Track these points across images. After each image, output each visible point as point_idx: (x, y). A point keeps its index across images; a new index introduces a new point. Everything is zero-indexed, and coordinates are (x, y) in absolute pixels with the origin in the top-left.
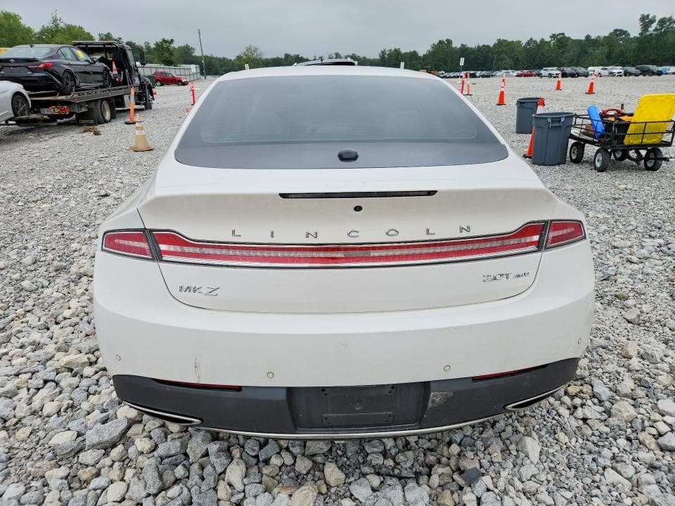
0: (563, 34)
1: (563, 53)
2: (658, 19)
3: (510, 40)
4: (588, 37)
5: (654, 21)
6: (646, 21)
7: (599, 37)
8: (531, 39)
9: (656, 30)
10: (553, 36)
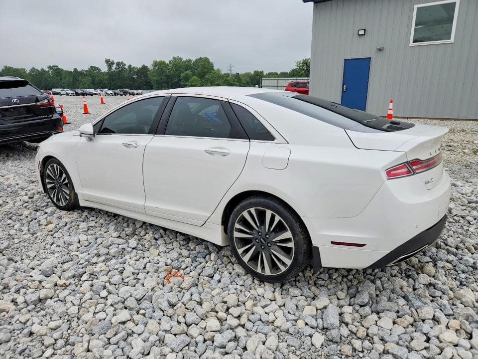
0: (57, 66)
1: (61, 79)
2: (115, 62)
3: (15, 67)
4: (75, 70)
5: (114, 64)
6: (109, 63)
7: (83, 70)
8: (33, 68)
9: (116, 68)
10: (50, 67)
